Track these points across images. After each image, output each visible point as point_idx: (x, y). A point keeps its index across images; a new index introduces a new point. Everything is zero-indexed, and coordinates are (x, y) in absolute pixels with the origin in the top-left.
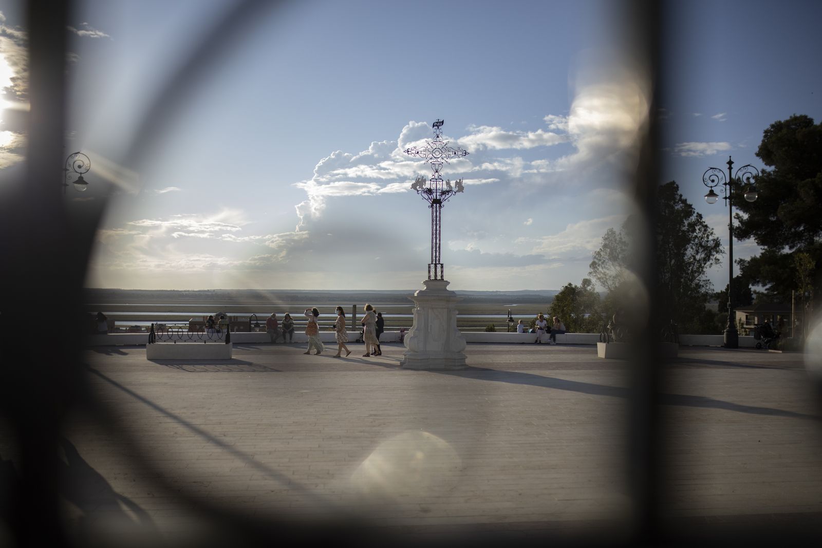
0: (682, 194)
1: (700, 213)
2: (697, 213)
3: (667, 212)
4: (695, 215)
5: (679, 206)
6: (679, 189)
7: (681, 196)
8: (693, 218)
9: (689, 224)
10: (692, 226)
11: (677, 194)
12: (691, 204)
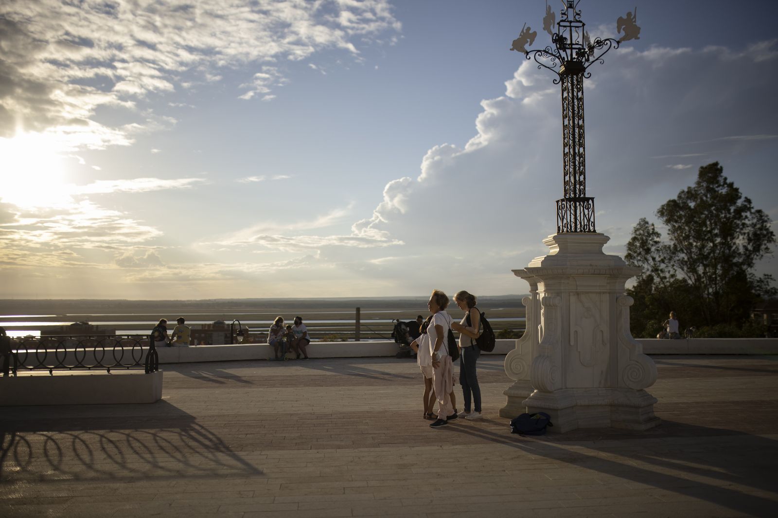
0: (727, 177)
1: (749, 198)
2: (746, 198)
3: (709, 196)
4: (743, 199)
5: (724, 191)
6: (723, 171)
7: (726, 179)
8: (740, 203)
9: (735, 211)
10: (739, 211)
11: (721, 176)
12: (738, 187)
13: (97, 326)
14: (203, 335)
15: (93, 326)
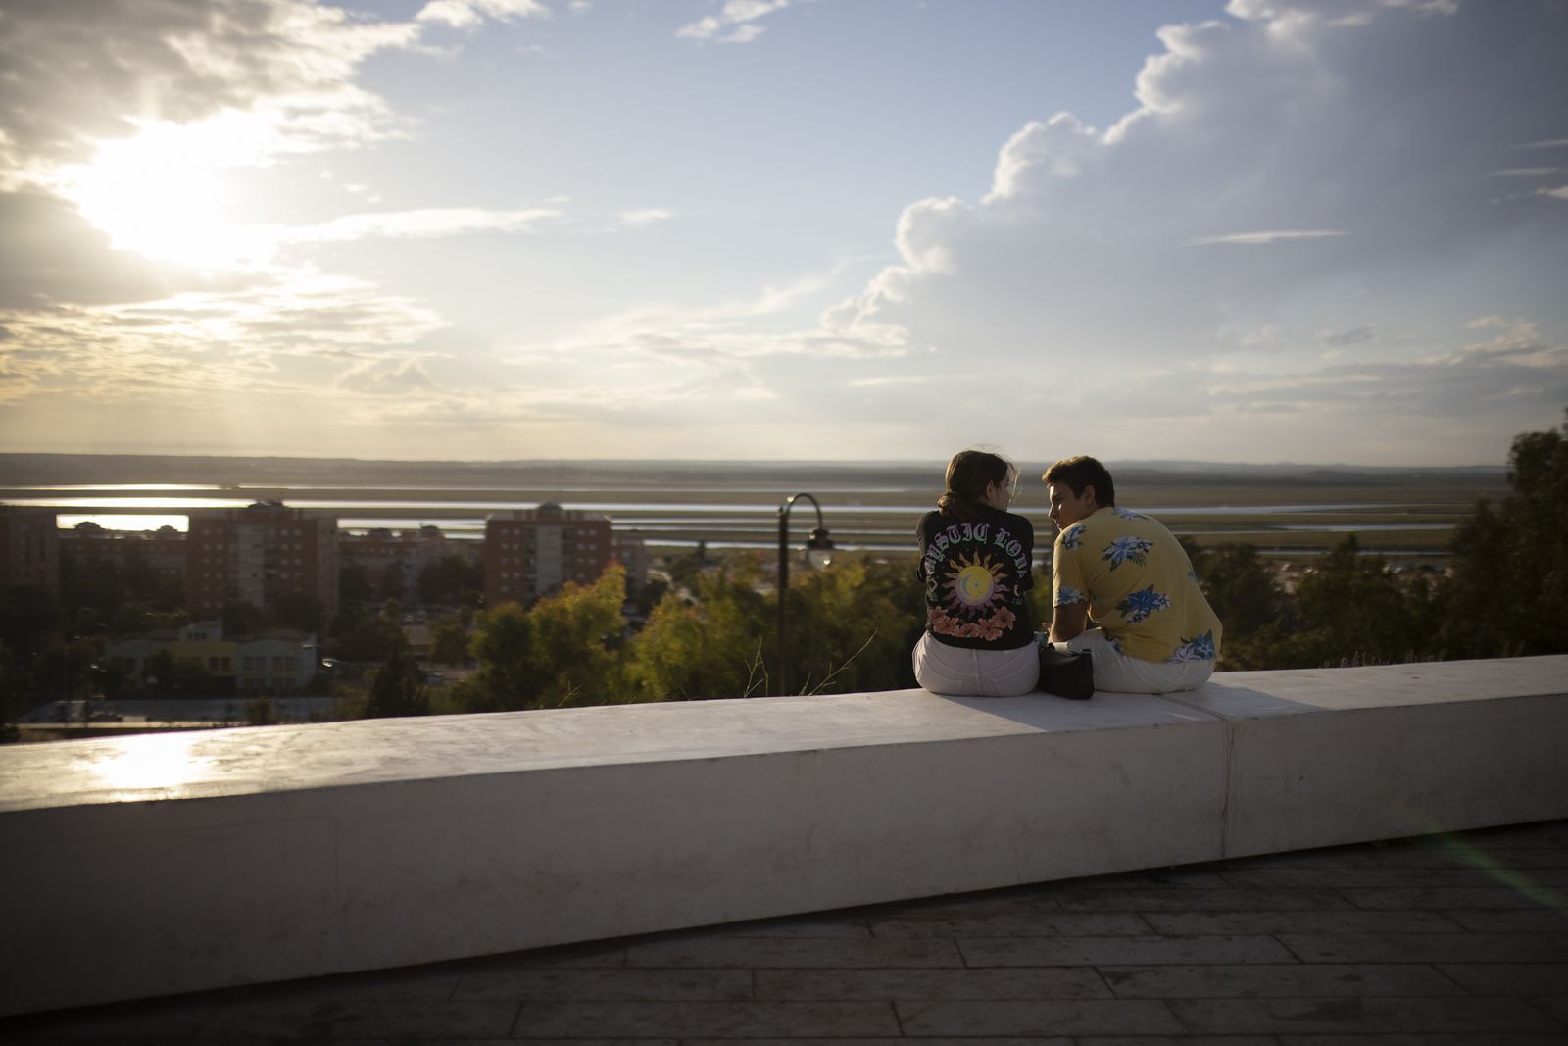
13: (301, 510)
14: (517, 532)
15: (291, 510)
